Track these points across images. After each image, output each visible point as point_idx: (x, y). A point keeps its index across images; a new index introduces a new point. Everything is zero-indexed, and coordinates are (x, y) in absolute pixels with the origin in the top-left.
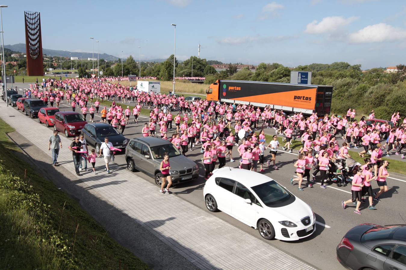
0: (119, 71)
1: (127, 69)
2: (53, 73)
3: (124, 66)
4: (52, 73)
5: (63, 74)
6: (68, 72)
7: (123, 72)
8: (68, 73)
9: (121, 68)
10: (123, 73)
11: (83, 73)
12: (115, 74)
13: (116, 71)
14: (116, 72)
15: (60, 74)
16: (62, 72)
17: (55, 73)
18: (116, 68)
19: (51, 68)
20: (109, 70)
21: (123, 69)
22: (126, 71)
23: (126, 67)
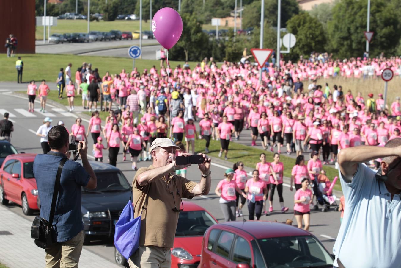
0: (352, 30)
1: (387, 23)
2: (56, 39)
3: (374, 7)
4: (50, 39)
5: (96, 40)
6: (113, 32)
7: (369, 35)
8: (116, 36)
9: (364, 16)
10: (373, 38)
11: (189, 40)
12: (334, 43)
13: (336, 27)
14: (337, 35)
15: (81, 41)
16: (93, 33)
17: (65, 36)
18: (338, 17)
19: (47, 15)
20: (307, 25)
21: (373, 21)
22: (385, 31)
23: (385, 13)
